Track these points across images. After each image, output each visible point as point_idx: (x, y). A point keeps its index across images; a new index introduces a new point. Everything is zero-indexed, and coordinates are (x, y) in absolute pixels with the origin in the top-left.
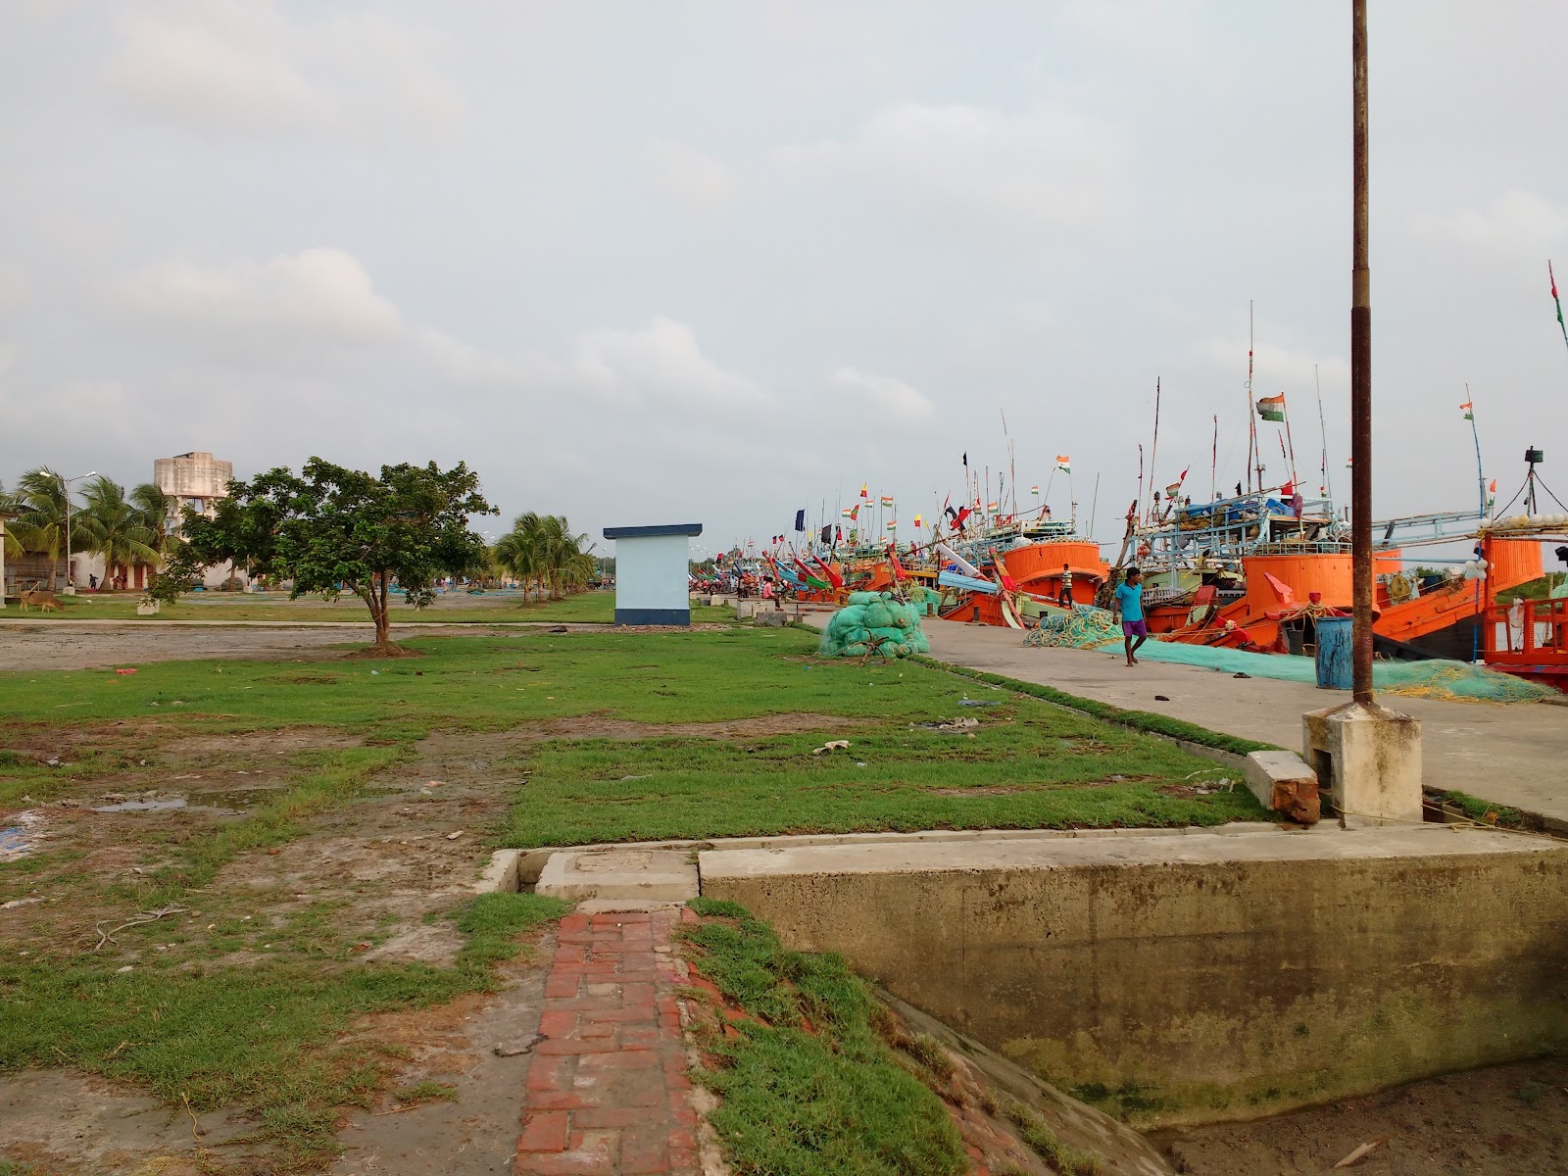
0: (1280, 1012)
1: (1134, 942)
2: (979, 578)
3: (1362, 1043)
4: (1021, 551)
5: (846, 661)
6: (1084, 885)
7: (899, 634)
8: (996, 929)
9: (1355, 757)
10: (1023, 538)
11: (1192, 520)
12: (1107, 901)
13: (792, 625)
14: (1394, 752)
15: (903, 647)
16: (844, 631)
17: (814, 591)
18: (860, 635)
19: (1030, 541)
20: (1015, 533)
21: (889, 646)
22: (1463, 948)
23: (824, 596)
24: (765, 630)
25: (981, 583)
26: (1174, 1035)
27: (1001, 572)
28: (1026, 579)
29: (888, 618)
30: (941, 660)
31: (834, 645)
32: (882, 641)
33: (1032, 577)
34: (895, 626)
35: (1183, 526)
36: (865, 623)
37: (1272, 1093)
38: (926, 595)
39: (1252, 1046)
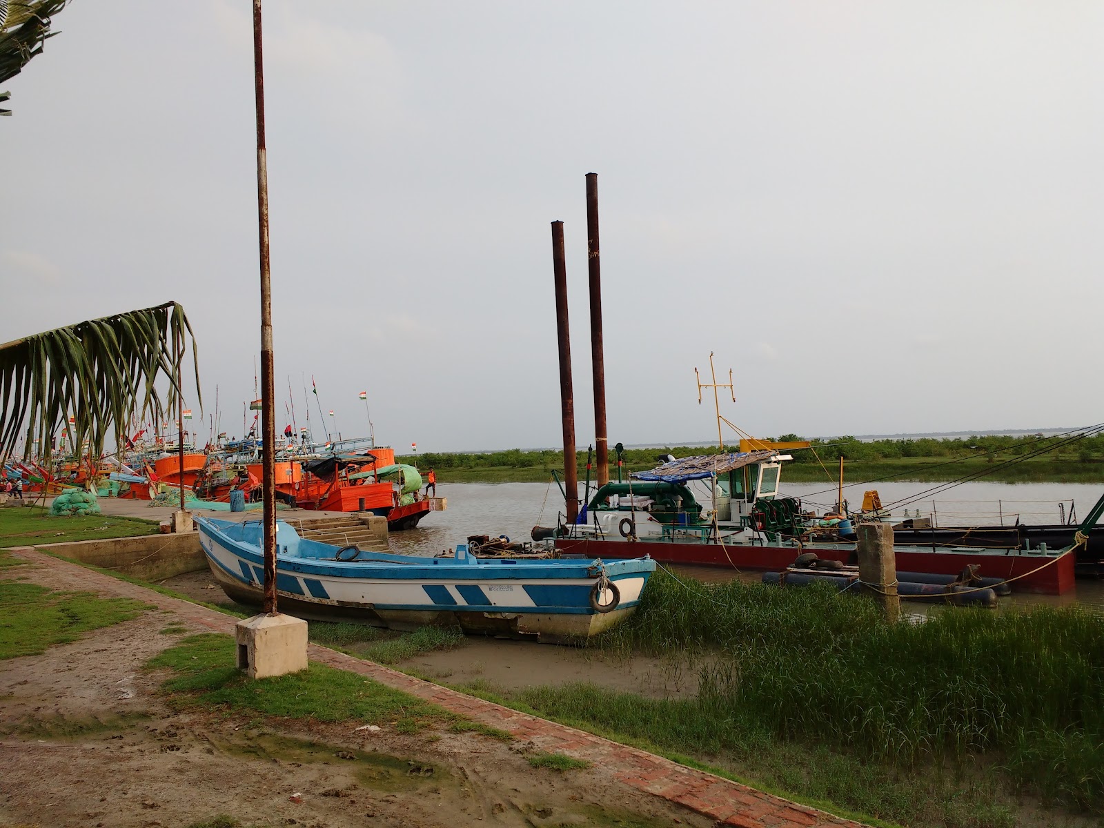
0: (153, 564)
1: (124, 553)
2: (134, 475)
3: (170, 568)
4: (165, 460)
5: (61, 518)
6: (114, 544)
7: (86, 505)
8: (95, 553)
9: (179, 520)
10: (165, 453)
11: (230, 449)
12: (118, 546)
13: (27, 506)
14: (187, 518)
15: (88, 511)
16: (60, 505)
17: (34, 484)
18: (68, 507)
19: (169, 454)
20: (162, 450)
21: (81, 510)
22: (190, 550)
23: (42, 488)
24: (12, 509)
25: (135, 477)
26: (131, 569)
27: (150, 472)
28: (167, 474)
29: (81, 499)
30: (103, 514)
31: (55, 512)
32: (78, 509)
33: (171, 473)
34: (84, 502)
35: (227, 451)
36: (70, 502)
37: (152, 578)
38: (111, 485)
39: (148, 570)
